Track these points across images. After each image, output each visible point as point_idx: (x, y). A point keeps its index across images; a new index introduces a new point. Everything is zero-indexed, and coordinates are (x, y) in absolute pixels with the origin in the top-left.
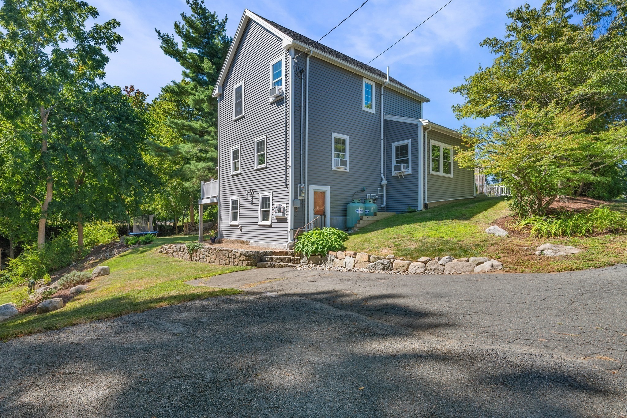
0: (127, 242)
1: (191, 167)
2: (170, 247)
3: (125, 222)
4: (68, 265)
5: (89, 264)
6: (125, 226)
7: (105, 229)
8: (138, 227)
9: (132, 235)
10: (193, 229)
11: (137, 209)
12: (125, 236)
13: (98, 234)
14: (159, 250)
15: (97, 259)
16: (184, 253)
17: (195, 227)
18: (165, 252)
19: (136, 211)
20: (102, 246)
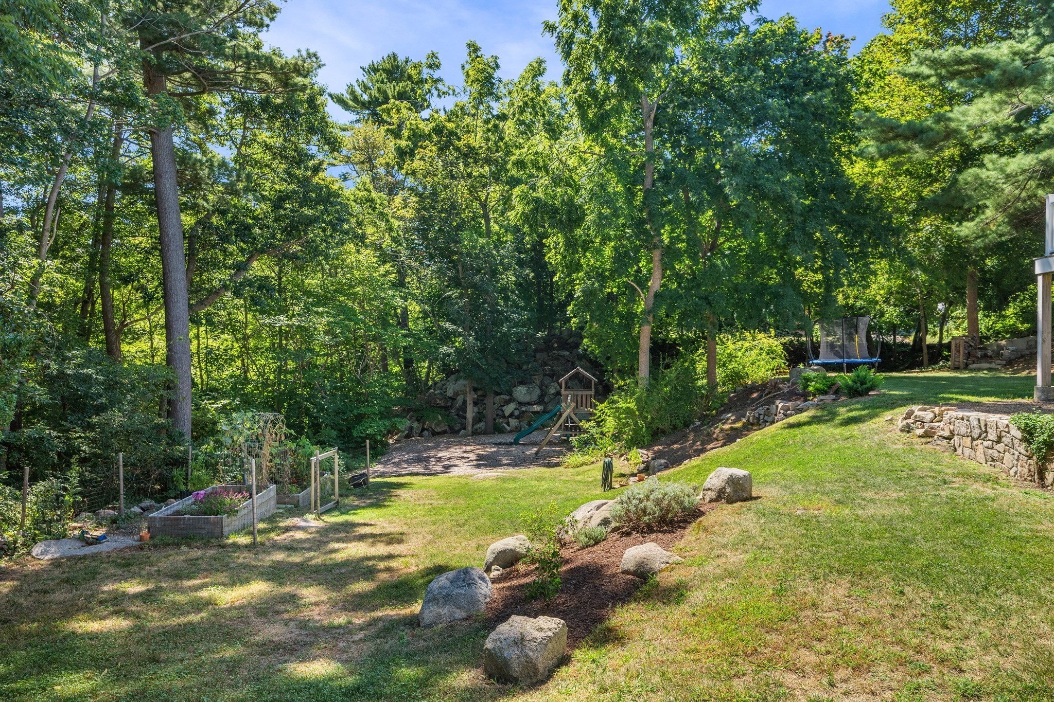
0: (806, 387)
1: (983, 174)
2: (938, 417)
3: (803, 333)
4: (686, 425)
5: (722, 430)
6: (802, 343)
7: (761, 349)
8: (832, 346)
9: (818, 364)
10: (979, 354)
11: (828, 300)
12: (801, 366)
13: (747, 360)
14: (900, 424)
15: (738, 420)
16: (1000, 447)
17: (985, 348)
18: (920, 432)
19: (826, 304)
20: (753, 388)
